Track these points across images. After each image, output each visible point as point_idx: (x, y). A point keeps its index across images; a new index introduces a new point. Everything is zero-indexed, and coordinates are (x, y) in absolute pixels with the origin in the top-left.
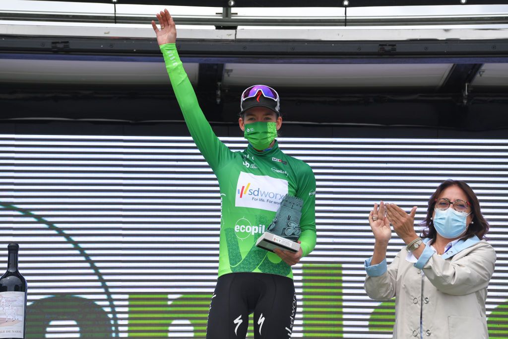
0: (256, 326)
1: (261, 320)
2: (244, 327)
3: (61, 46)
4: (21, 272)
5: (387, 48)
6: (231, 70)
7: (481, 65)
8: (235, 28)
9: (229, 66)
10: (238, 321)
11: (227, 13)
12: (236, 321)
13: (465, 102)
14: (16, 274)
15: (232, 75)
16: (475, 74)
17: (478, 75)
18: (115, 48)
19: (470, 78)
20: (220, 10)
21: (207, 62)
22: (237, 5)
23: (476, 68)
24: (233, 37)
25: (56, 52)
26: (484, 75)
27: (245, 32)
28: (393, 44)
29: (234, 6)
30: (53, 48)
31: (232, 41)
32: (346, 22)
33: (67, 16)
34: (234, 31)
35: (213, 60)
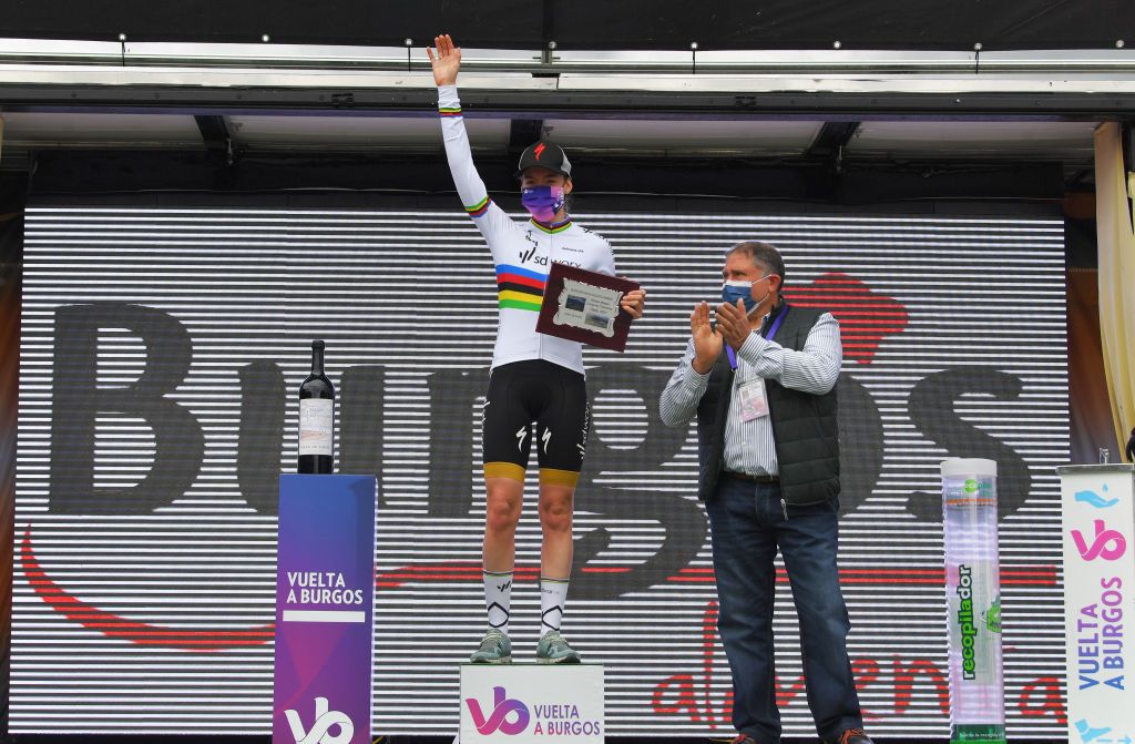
0: (540, 443)
1: (547, 436)
2: (527, 441)
3: (343, 99)
4: (326, 373)
5: (745, 102)
6: (551, 128)
7: (857, 124)
8: (557, 75)
9: (548, 123)
10: (521, 434)
11: (547, 58)
12: (518, 435)
13: (839, 168)
14: (322, 377)
15: (552, 133)
16: (850, 135)
17: (855, 136)
18: (409, 101)
19: (845, 138)
20: (539, 53)
21: (521, 118)
22: (559, 48)
23: (853, 127)
24: (554, 87)
25: (337, 107)
26: (862, 136)
27: (568, 82)
28: (752, 96)
29: (555, 50)
30: (334, 101)
31: (554, 91)
32: (694, 69)
33: (351, 63)
34: (556, 79)
35: (529, 115)
